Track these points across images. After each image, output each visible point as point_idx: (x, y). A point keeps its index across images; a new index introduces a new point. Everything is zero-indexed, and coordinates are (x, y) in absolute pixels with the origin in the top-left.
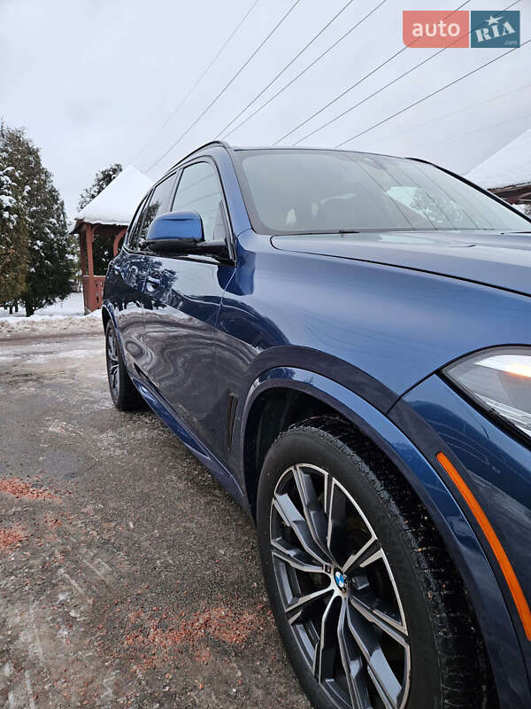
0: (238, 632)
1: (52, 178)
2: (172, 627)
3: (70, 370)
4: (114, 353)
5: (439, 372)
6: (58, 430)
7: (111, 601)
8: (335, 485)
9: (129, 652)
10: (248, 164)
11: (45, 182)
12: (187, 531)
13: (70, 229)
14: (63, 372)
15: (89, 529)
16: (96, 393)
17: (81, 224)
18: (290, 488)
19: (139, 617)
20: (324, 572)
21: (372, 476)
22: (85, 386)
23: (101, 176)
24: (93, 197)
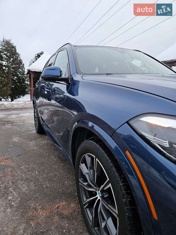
0: (68, 211)
1: (20, 56)
2: (46, 208)
3: (23, 120)
4: (36, 114)
5: (127, 122)
6: (16, 140)
7: (26, 199)
8: (97, 161)
9: (30, 217)
10: (78, 51)
11: (18, 57)
12: (55, 175)
13: (26, 73)
14: (21, 120)
15: (22, 174)
16: (31, 128)
17: (29, 71)
18: (85, 162)
19: (35, 205)
20: (95, 190)
21: (108, 158)
22: (27, 125)
23: (37, 55)
24: (34, 62)
